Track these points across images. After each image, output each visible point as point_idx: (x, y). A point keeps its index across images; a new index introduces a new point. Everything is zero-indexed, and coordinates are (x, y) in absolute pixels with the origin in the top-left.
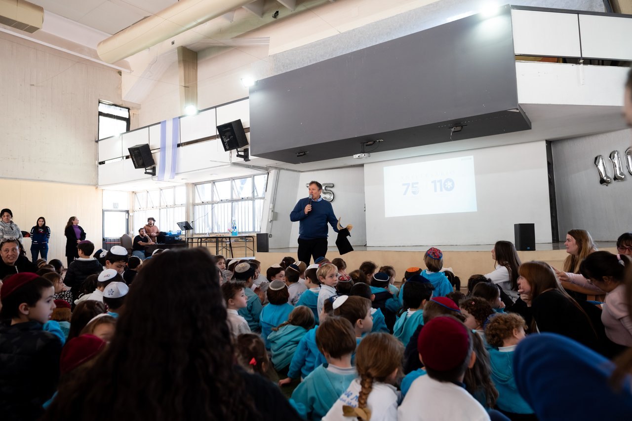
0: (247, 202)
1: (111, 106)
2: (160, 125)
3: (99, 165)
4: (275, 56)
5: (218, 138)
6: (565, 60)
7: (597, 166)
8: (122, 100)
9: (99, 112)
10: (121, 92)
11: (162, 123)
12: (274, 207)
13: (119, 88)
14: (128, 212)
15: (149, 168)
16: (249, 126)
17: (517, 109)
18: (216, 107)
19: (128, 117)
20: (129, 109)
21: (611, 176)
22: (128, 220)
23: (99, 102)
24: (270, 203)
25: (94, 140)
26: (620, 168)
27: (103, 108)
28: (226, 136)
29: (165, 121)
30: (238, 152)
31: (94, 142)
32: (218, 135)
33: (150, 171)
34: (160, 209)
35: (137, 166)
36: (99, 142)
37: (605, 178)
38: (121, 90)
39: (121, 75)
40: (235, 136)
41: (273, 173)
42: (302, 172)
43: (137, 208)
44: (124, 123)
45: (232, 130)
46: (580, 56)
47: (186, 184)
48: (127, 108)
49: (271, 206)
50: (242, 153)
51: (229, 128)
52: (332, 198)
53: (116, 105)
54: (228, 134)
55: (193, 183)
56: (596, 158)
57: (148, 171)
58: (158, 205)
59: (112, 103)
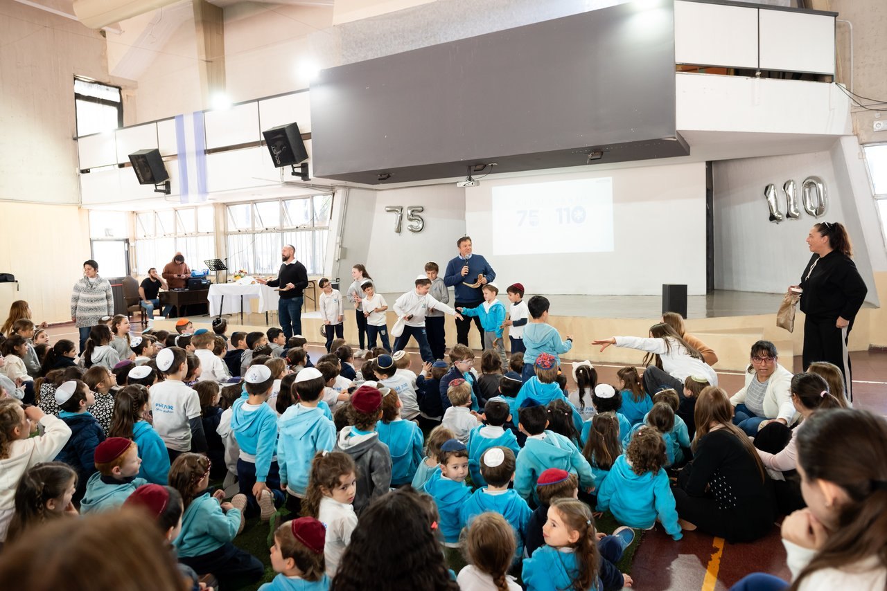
0: (303, 233)
1: (92, 85)
2: (174, 120)
3: (81, 174)
4: (341, 26)
5: (262, 145)
6: (738, 72)
7: (767, 198)
8: (108, 75)
9: (76, 94)
10: (107, 62)
11: (179, 118)
12: (342, 241)
13: (103, 56)
14: (127, 241)
15: (161, 183)
16: (310, 131)
17: (675, 138)
18: (258, 100)
19: (119, 101)
20: (120, 89)
21: (784, 211)
22: (127, 253)
23: (75, 79)
24: (338, 235)
25: (71, 136)
26: (795, 204)
27: (81, 88)
28: (276, 146)
29: (182, 116)
30: (293, 168)
31: (71, 141)
32: (262, 142)
33: (163, 188)
34: (175, 238)
35: (142, 180)
36: (79, 140)
37: (776, 214)
38: (107, 59)
39: (104, 36)
40: (290, 146)
41: (340, 193)
42: (380, 190)
43: (140, 235)
44: (114, 110)
45: (285, 139)
46: (757, 67)
47: (214, 204)
48: (116, 87)
49: (339, 239)
50: (299, 170)
51: (280, 136)
52: (421, 226)
53: (100, 83)
54: (279, 143)
55: (224, 204)
56: (767, 188)
57: (159, 188)
58: (172, 231)
59: (94, 80)
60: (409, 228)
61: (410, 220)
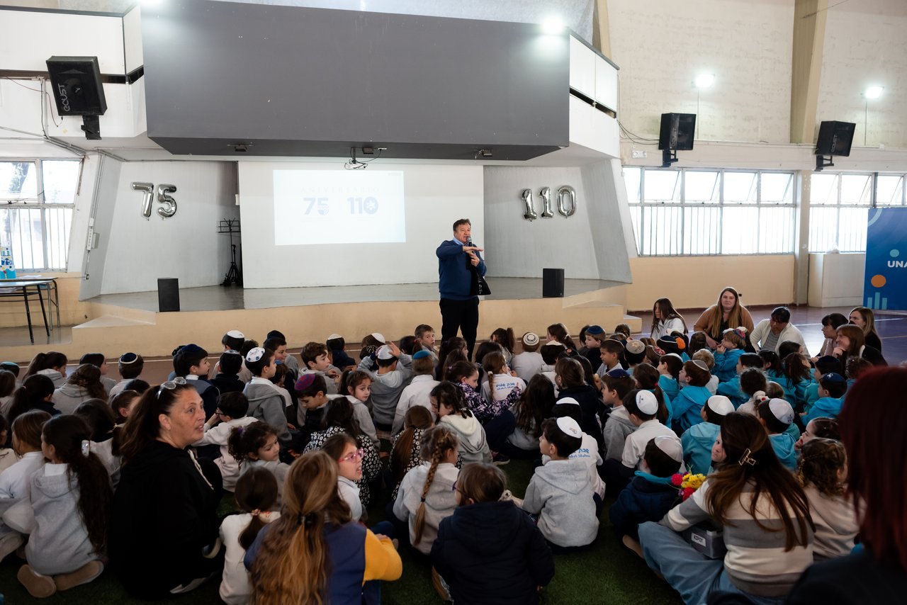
0: (32, 210)
7: (525, 200)
12: (95, 224)
21: (539, 211)
24: (91, 215)
26: (550, 206)
28: (66, 85)
37: (531, 213)
42: (127, 161)
45: (88, 77)
49: (91, 222)
51: (76, 71)
52: (173, 209)
54: (71, 82)
56: (525, 192)
60: (160, 210)
61: (162, 201)
